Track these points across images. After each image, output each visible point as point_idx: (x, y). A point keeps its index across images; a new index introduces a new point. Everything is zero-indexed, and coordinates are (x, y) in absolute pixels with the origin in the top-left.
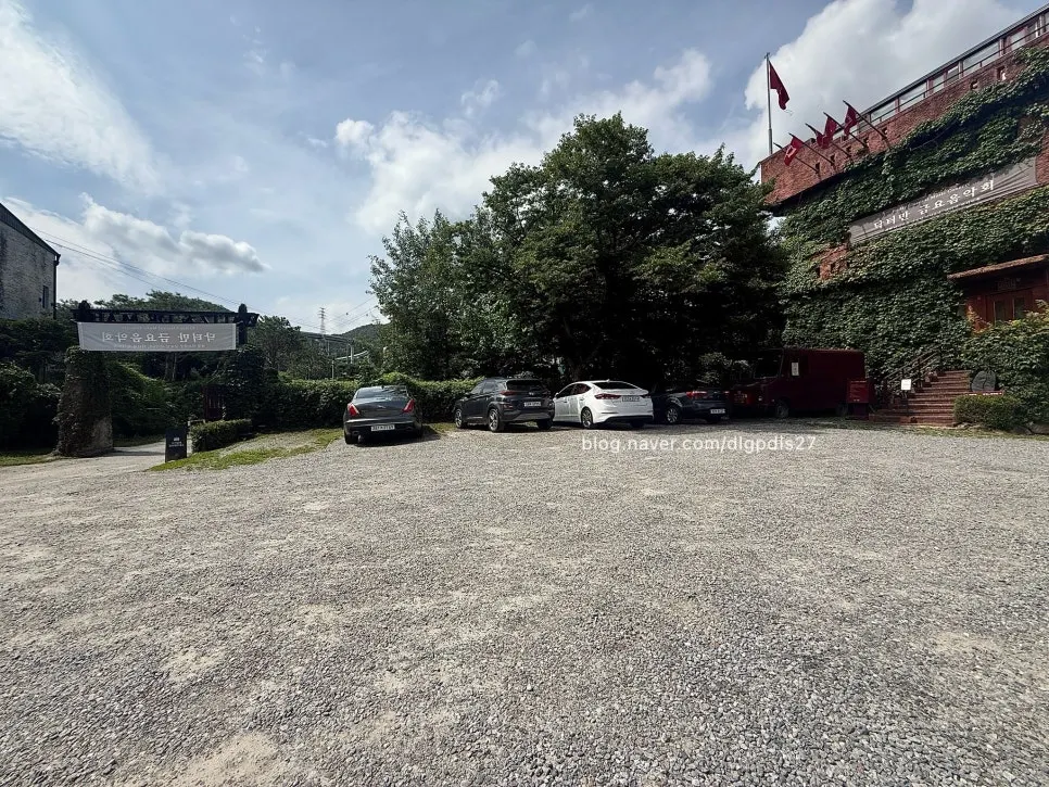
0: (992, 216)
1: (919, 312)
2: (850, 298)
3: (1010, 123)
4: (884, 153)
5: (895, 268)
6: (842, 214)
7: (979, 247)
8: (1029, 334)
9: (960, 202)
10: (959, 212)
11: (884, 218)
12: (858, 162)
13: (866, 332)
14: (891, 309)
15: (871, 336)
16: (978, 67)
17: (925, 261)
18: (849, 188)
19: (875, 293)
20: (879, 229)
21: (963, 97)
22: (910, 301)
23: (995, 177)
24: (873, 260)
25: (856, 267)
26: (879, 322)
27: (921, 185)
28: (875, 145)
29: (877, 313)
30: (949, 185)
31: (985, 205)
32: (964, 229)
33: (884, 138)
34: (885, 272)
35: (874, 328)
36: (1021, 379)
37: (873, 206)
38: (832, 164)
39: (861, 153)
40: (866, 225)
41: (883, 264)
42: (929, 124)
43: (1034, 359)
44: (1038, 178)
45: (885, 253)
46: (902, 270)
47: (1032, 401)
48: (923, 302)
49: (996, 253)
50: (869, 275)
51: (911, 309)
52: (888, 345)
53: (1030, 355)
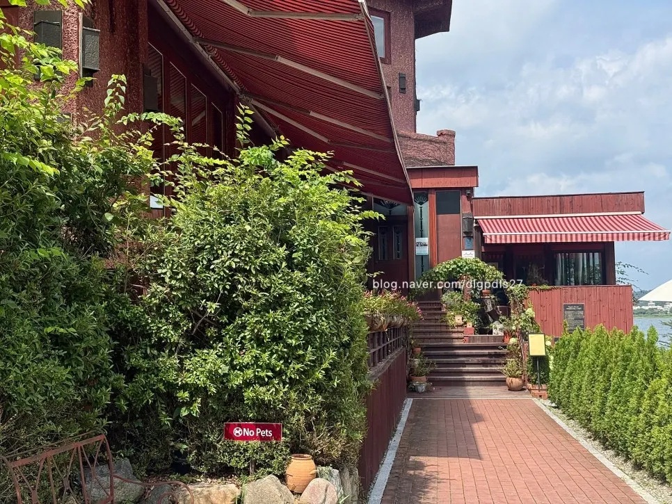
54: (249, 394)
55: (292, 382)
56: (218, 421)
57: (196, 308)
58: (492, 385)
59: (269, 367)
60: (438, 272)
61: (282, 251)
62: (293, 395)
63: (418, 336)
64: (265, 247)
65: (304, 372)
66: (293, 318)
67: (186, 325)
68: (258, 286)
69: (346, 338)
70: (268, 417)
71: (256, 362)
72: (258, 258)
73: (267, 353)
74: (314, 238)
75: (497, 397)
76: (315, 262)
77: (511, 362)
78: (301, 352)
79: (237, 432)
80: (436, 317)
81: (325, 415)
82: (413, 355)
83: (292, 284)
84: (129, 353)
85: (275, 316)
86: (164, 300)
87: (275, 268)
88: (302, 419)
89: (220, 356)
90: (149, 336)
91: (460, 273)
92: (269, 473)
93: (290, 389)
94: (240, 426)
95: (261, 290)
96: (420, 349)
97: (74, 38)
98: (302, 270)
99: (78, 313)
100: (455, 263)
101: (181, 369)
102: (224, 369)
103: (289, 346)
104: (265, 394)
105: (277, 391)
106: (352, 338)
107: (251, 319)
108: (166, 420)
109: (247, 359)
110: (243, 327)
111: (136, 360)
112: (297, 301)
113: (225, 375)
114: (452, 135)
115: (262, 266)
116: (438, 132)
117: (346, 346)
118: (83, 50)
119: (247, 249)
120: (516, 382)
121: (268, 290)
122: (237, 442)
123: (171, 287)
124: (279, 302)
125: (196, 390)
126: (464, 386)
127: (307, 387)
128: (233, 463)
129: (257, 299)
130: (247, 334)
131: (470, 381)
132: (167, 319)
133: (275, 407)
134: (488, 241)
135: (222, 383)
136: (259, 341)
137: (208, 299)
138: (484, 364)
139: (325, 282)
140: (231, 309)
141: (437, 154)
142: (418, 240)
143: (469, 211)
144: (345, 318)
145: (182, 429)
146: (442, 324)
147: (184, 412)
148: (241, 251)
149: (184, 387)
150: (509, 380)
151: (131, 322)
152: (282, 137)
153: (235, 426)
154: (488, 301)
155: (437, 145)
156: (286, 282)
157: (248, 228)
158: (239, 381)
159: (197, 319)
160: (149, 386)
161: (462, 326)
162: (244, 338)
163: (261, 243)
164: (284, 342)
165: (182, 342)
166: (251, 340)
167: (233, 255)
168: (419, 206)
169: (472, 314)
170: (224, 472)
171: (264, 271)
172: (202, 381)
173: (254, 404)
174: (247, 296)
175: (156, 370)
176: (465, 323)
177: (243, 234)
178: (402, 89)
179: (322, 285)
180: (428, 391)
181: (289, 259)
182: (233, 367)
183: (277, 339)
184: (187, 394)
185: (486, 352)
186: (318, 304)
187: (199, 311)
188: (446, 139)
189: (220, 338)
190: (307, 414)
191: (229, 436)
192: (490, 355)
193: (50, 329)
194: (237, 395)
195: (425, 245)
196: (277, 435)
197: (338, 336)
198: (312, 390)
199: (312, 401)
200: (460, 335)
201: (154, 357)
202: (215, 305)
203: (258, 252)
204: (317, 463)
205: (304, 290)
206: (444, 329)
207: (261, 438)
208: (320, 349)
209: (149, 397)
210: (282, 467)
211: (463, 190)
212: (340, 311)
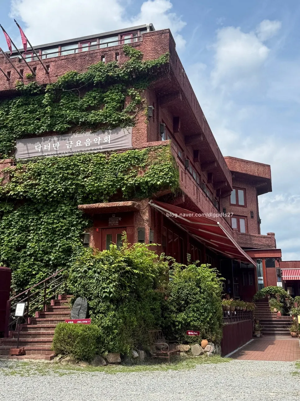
0: (107, 163)
1: (59, 235)
2: (9, 212)
3: (120, 97)
4: (45, 85)
5: (45, 190)
6: (12, 129)
7: (98, 186)
8: (111, 264)
9: (91, 146)
10: (90, 154)
11: (42, 143)
12: (27, 85)
13: (19, 249)
14: (40, 228)
15: (21, 254)
16: (105, 46)
17: (66, 189)
18: (18, 106)
19: (29, 211)
20: (37, 152)
21: (97, 63)
22: (53, 223)
23: (112, 133)
24: (30, 178)
25: (16, 182)
26: (29, 241)
27: (69, 122)
28: (41, 76)
29: (29, 231)
30: (86, 130)
31: (104, 153)
32: (91, 168)
33: (47, 73)
34: (37, 192)
35: (24, 247)
36: (102, 306)
37: (35, 129)
38: (8, 80)
39: (30, 78)
40: (30, 145)
41: (36, 184)
42: (76, 74)
43: (111, 288)
44: (133, 143)
45: (39, 175)
46: (50, 193)
47: (109, 330)
48: (62, 226)
49: (108, 194)
50: (25, 192)
51: (54, 231)
52: (34, 264)
53: (110, 283)
54: (192, 323)
55: (202, 321)
56: (185, 330)
57: (179, 303)
58: (286, 335)
59: (196, 317)
60: (263, 291)
61: (198, 289)
62: (202, 324)
63: (259, 316)
64: (194, 288)
65: (205, 319)
66: (201, 305)
67: (177, 307)
68: (193, 297)
69: (215, 311)
70: (196, 329)
71: (193, 316)
72: (193, 291)
73: (196, 314)
74: (206, 286)
75: (287, 339)
76: (206, 292)
77: (293, 326)
78: (203, 314)
79: (189, 333)
80: (267, 309)
81: (210, 330)
82: (256, 323)
83: (201, 297)
84: (164, 313)
85: (197, 305)
86: (172, 301)
87: (197, 293)
88: (204, 330)
89: (185, 314)
90: (169, 309)
91: (271, 292)
92: (197, 343)
93: (201, 323)
94: (190, 331)
95: (194, 299)
96: (258, 321)
97: (148, 234)
98: (204, 294)
99: (155, 304)
100: (269, 288)
101: (176, 317)
102: (186, 317)
103: (201, 312)
104: (196, 323)
105: (198, 323)
106: (216, 311)
107: (192, 305)
108: (173, 329)
109: (191, 315)
110: (190, 307)
111: (166, 315)
112: (202, 301)
113: (186, 319)
114: (274, 234)
115: (194, 293)
116: (267, 233)
117: (215, 313)
118: (150, 236)
119: (190, 289)
120: (294, 334)
121: (195, 298)
122: (189, 335)
123: (173, 297)
124: (198, 301)
125: (180, 322)
126: (275, 335)
127: (205, 322)
128: (188, 341)
129: (193, 301)
130: (191, 309)
131: (277, 334)
132: (173, 305)
133: (198, 327)
134: (284, 279)
135: (185, 321)
136: (193, 311)
137: (182, 301)
138: (284, 327)
139: (209, 297)
140: (187, 303)
141: (267, 242)
142: (259, 278)
143: (279, 267)
144: (214, 306)
145: (176, 332)
146: (269, 312)
147: (177, 328)
148: (189, 289)
149: (177, 321)
150: (291, 333)
151: (165, 306)
152: (198, 260)
153: (189, 331)
154: (288, 303)
155: (267, 239)
156: (200, 297)
157: (190, 284)
158: (189, 320)
159: (179, 305)
160: (169, 321)
161: (276, 312)
162: (190, 310)
163: (193, 287)
164: (200, 311)
165: (176, 310)
166: (192, 310)
167: (187, 290)
168: (259, 264)
169: (280, 308)
170: (186, 343)
171: (194, 294)
172: (181, 320)
173: (193, 326)
174: (191, 300)
175: (170, 317)
176: (278, 311)
177: (189, 285)
178: (252, 217)
179: (208, 298)
180: (261, 337)
181: (200, 291)
182: (188, 317)
183: (198, 310)
184: (177, 323)
185: (285, 323)
186: (207, 302)
187: (180, 303)
188: (271, 236)
189: (184, 310)
190: (206, 329)
191: (188, 334)
192: (286, 324)
193: (151, 307)
194: (189, 323)
195: (262, 280)
196: (198, 334)
197: (212, 310)
198: (207, 323)
199: (207, 326)
200: (275, 316)
201: (170, 314)
202: (183, 302)
203: (193, 290)
204: (209, 342)
205: (204, 299)
206: (269, 314)
207: (195, 334)
208: (208, 313)
209: (169, 324)
210: (200, 342)
211: (276, 258)
212: (212, 304)
